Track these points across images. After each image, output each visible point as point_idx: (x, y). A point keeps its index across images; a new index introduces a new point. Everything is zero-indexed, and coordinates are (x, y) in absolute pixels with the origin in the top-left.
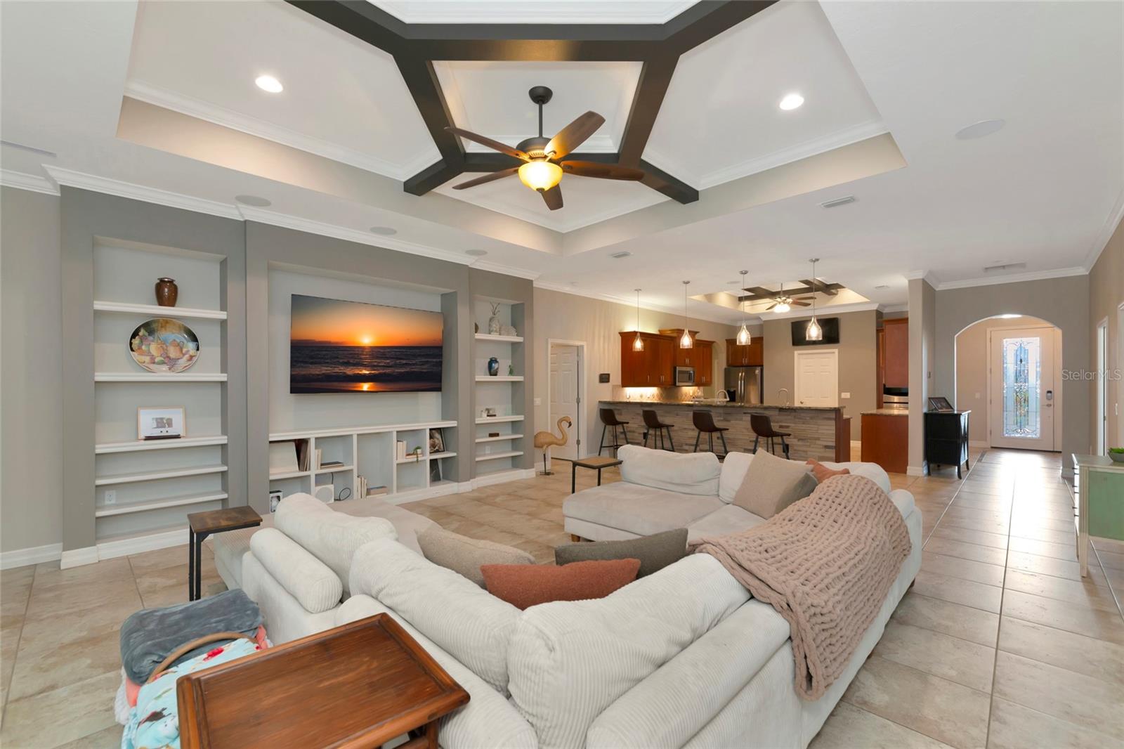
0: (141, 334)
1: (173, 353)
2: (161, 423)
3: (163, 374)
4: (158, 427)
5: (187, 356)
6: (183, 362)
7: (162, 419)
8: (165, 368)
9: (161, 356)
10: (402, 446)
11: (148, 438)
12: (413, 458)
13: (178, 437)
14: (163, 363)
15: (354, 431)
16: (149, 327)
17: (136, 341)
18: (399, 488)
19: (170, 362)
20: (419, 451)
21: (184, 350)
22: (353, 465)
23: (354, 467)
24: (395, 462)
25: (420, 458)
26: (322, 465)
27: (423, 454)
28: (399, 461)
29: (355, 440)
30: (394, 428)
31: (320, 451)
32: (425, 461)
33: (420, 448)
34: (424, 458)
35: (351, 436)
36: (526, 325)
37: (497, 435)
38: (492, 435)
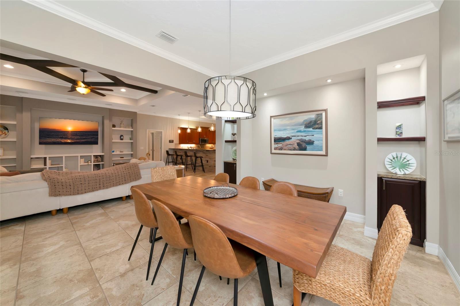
10: (83, 160)
12: (87, 164)
15: (64, 155)
20: (89, 162)
23: (63, 166)
24: (79, 165)
25: (90, 164)
26: (51, 165)
27: (91, 162)
28: (81, 164)
29: (64, 158)
30: (79, 155)
31: (51, 161)
32: (91, 165)
33: (89, 161)
34: (91, 164)
35: (62, 157)
36: (134, 125)
37: (123, 158)
38: (121, 158)
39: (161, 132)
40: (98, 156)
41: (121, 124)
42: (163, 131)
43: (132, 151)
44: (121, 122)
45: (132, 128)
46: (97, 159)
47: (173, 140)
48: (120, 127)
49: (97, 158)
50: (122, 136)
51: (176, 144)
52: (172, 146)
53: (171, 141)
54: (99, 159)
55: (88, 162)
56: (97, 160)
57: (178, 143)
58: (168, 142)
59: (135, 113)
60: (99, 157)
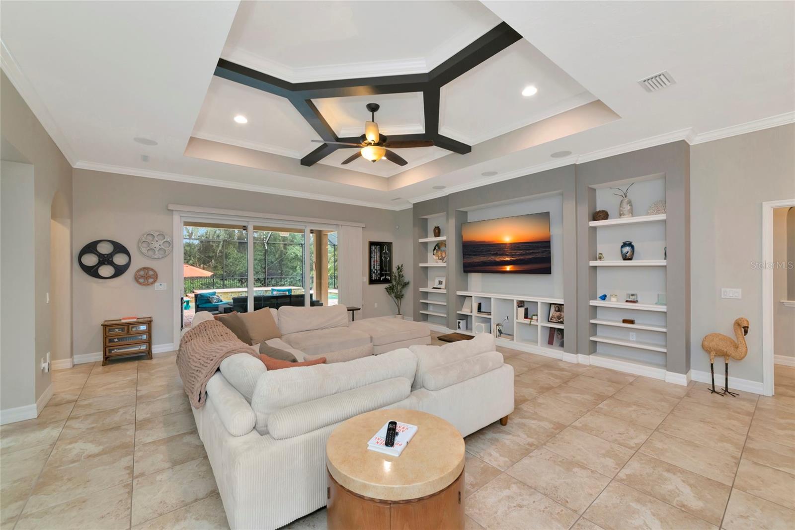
0: (436, 248)
1: (443, 255)
2: (440, 283)
3: (440, 264)
6: (445, 258)
7: (440, 281)
8: (441, 260)
9: (440, 256)
10: (521, 311)
11: (434, 288)
12: (528, 321)
13: (440, 288)
14: (441, 259)
15: (492, 296)
16: (438, 246)
17: (435, 251)
19: (443, 259)
23: (492, 317)
24: (515, 321)
25: (533, 323)
26: (479, 312)
29: (492, 300)
30: (516, 298)
33: (534, 315)
34: (537, 323)
35: (491, 298)
37: (632, 322)
38: (625, 321)
41: (621, 202)
44: (621, 199)
46: (558, 314)
48: (620, 215)
49: (560, 311)
50: (630, 245)
55: (531, 318)
56: (559, 318)
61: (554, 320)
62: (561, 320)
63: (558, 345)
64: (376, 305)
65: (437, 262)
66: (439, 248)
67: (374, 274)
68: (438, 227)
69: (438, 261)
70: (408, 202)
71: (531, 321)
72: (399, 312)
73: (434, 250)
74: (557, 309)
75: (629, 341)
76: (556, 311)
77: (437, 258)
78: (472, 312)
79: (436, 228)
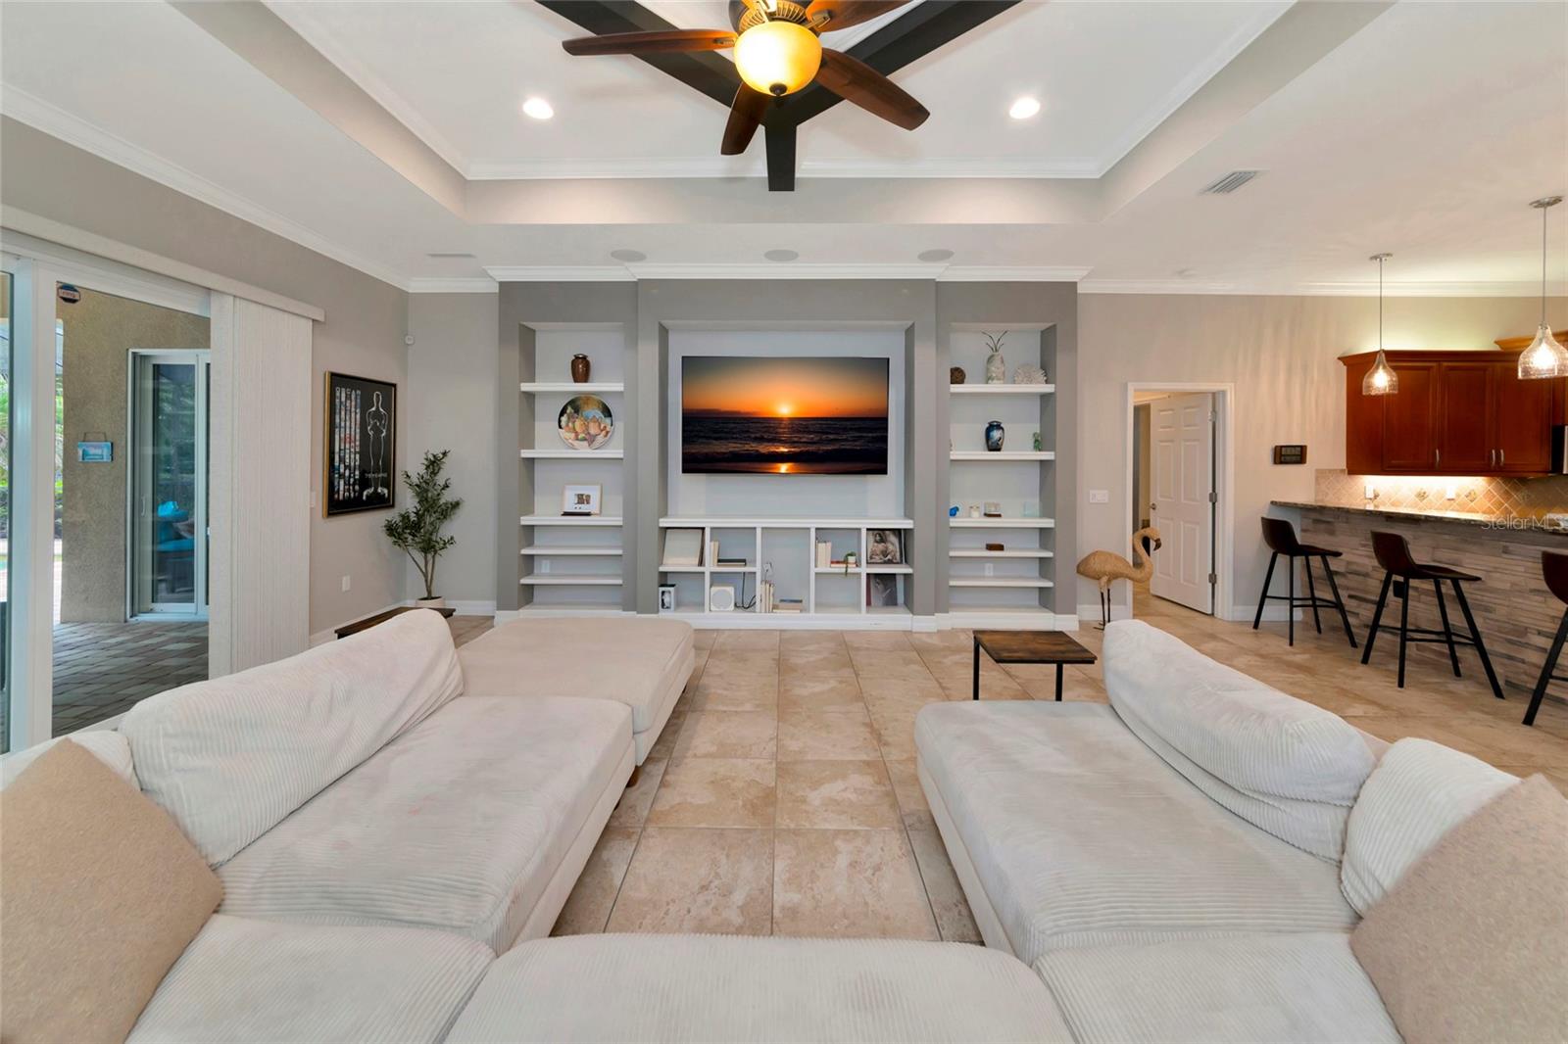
0: (568, 411)
1: (593, 430)
2: (582, 499)
3: (584, 451)
4: (578, 503)
5: (604, 433)
6: (600, 439)
7: (582, 495)
8: (585, 443)
9: (583, 432)
10: (825, 549)
11: (566, 514)
12: (840, 568)
13: (588, 514)
14: (584, 439)
15: (759, 523)
16: (574, 406)
17: (564, 419)
18: (819, 606)
19: (590, 439)
20: (851, 559)
21: (602, 426)
22: (755, 566)
23: (757, 569)
24: (813, 570)
25: (852, 569)
26: (719, 561)
27: (858, 564)
28: (819, 570)
29: (759, 532)
30: (813, 524)
31: (717, 544)
32: (859, 574)
33: (851, 555)
34: (857, 570)
35: (755, 528)
36: (1061, 361)
37: (1000, 548)
38: (990, 547)
39: (1216, 397)
40: (887, 532)
41: (990, 359)
42: (1229, 387)
43: (1044, 514)
44: (990, 353)
45: (1047, 382)
46: (881, 546)
47: (1303, 449)
48: (988, 379)
49: (883, 540)
50: (999, 427)
51: (1321, 475)
52: (1297, 487)
53: (1290, 455)
54: (891, 547)
55: (845, 562)
56: (885, 553)
57: (1343, 465)
58: (1268, 456)
59: (1066, 291)
60: (893, 539)
61: (877, 559)
62: (889, 557)
63: (881, 603)
64: (346, 583)
65: (573, 447)
66: (577, 411)
67: (342, 482)
68: (584, 358)
69: (576, 443)
70: (485, 274)
71: (847, 568)
72: (429, 592)
73: (561, 414)
74: (878, 538)
75: (983, 578)
76: (876, 542)
77: (573, 435)
78: (701, 563)
79: (577, 358)
